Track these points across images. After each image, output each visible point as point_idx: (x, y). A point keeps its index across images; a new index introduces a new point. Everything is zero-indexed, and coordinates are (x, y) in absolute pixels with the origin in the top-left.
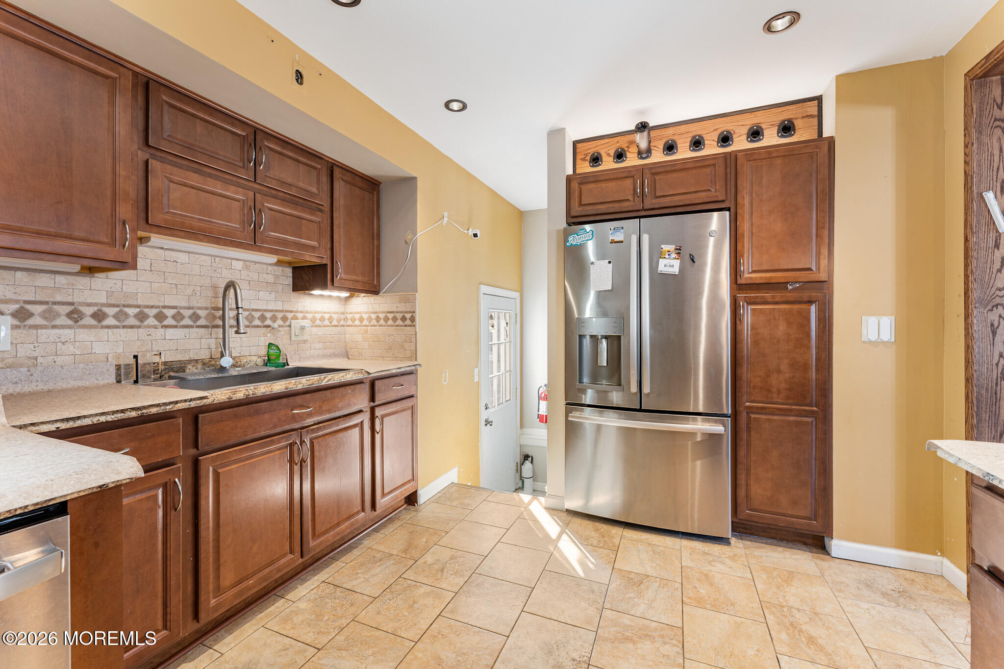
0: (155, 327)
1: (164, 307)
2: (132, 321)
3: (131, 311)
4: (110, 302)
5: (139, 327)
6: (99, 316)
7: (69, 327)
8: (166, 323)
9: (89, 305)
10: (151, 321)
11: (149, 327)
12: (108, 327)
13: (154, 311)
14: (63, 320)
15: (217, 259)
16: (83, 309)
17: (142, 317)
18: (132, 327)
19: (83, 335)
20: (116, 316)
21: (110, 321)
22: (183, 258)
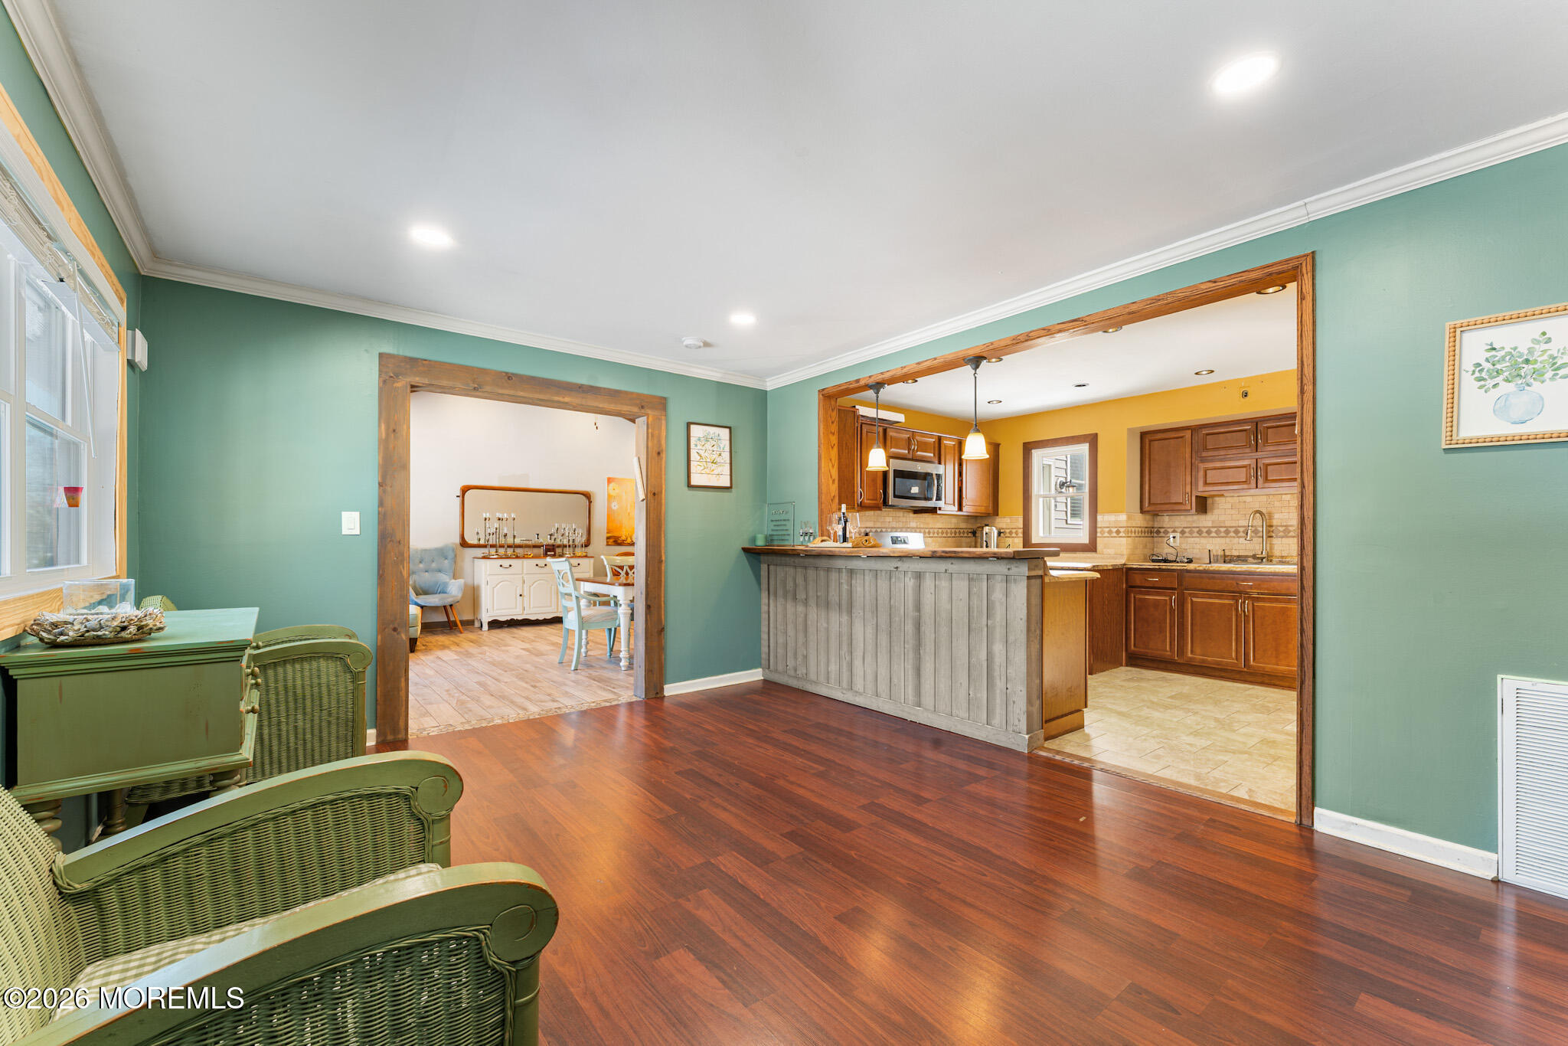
0: (1234, 537)
1: (1239, 527)
2: (1223, 534)
3: (1223, 530)
4: (1214, 525)
5: (1226, 537)
6: (1209, 532)
7: (1198, 537)
8: (1239, 535)
9: (1205, 527)
10: (1232, 534)
11: (1231, 537)
12: (1213, 537)
13: (1233, 529)
14: (1195, 534)
15: (1271, 497)
16: (1203, 529)
17: (1227, 532)
18: (1223, 537)
19: (1203, 541)
20: (1216, 532)
21: (1213, 534)
22: (1249, 499)
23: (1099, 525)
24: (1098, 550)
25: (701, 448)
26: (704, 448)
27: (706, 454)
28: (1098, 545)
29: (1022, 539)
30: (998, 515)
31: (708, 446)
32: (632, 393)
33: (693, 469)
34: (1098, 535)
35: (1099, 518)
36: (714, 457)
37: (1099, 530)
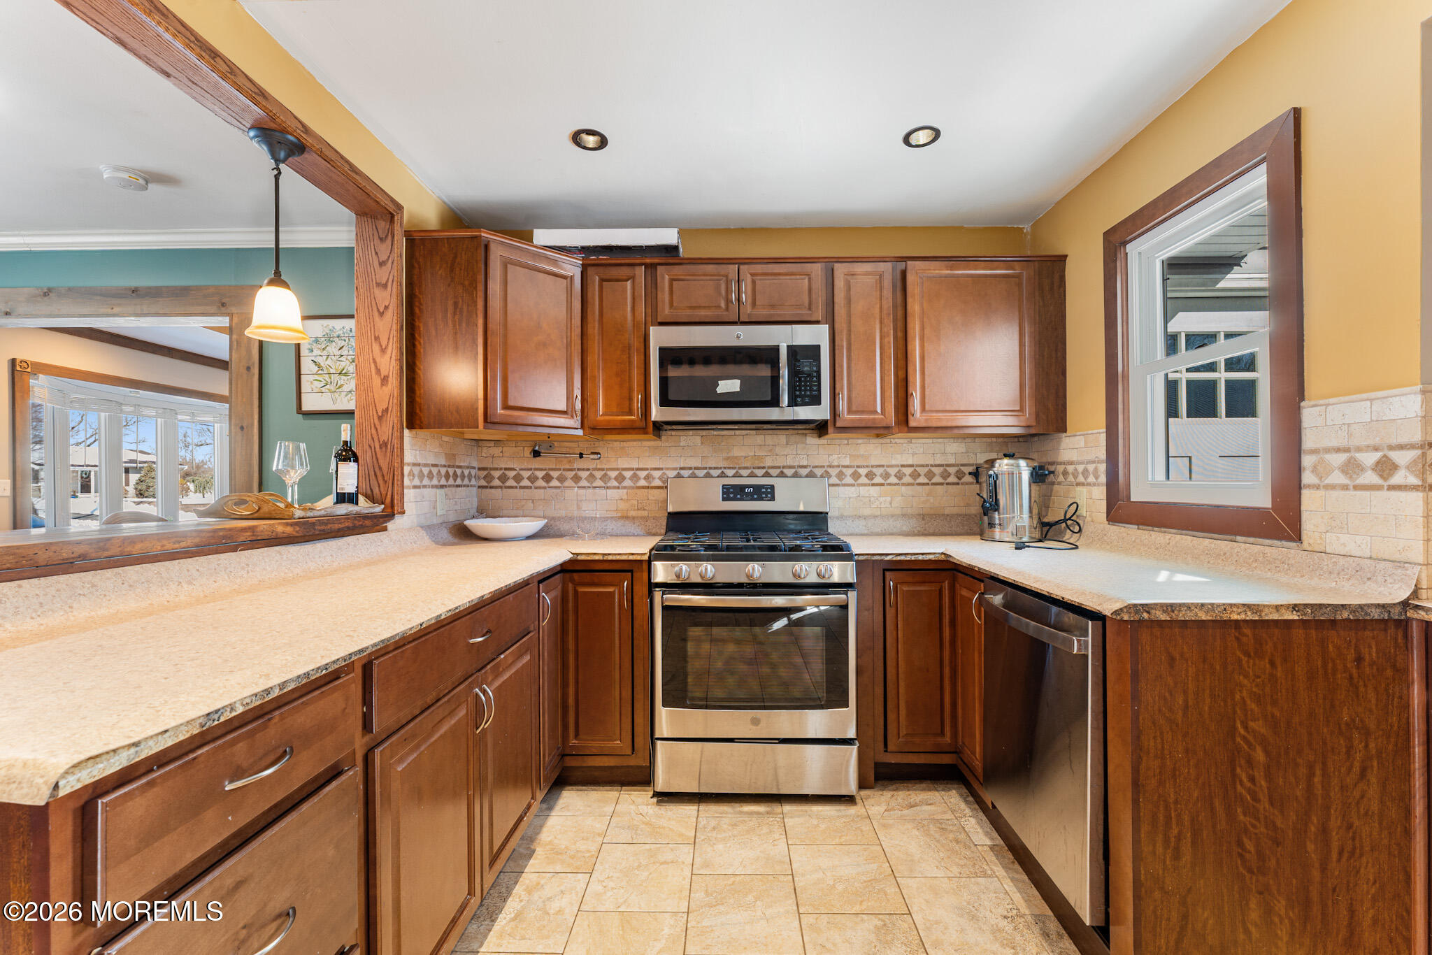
23: (1308, 441)
24: (1304, 537)
25: (319, 353)
26: (325, 353)
27: (329, 362)
28: (1305, 516)
29: (1104, 488)
30: (1065, 431)
31: (333, 349)
32: (207, 287)
33: (305, 387)
34: (1308, 478)
35: (1310, 415)
36: (343, 364)
37: (1307, 461)
